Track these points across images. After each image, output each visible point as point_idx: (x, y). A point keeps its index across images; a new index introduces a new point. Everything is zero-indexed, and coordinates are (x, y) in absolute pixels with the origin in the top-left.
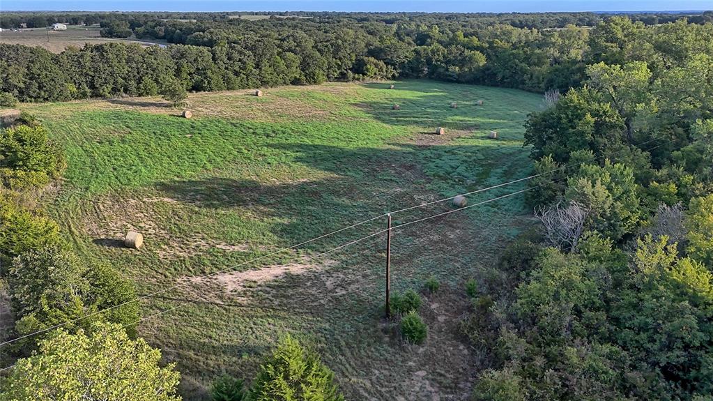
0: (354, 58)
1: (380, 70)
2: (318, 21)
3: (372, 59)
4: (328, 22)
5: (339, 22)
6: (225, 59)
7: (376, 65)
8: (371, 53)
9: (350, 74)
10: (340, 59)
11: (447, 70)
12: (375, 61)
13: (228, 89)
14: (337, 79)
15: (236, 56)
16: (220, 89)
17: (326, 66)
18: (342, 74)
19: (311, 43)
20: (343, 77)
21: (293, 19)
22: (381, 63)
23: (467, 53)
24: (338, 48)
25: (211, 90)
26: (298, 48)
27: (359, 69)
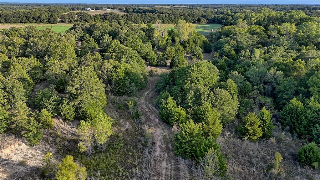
0: (198, 18)
1: (204, 21)
2: (189, 8)
3: (202, 18)
4: (192, 9)
5: (196, 8)
6: (168, 17)
7: (203, 19)
8: (202, 17)
9: (196, 22)
10: (194, 18)
11: (222, 21)
12: (203, 18)
13: (168, 23)
14: (193, 23)
15: (170, 16)
16: (167, 23)
17: (190, 19)
18: (194, 22)
19: (187, 14)
20: (194, 23)
21: (180, 7)
22: (205, 19)
23: (228, 17)
24: (194, 15)
25: (165, 23)
26: (184, 15)
27: (199, 20)
